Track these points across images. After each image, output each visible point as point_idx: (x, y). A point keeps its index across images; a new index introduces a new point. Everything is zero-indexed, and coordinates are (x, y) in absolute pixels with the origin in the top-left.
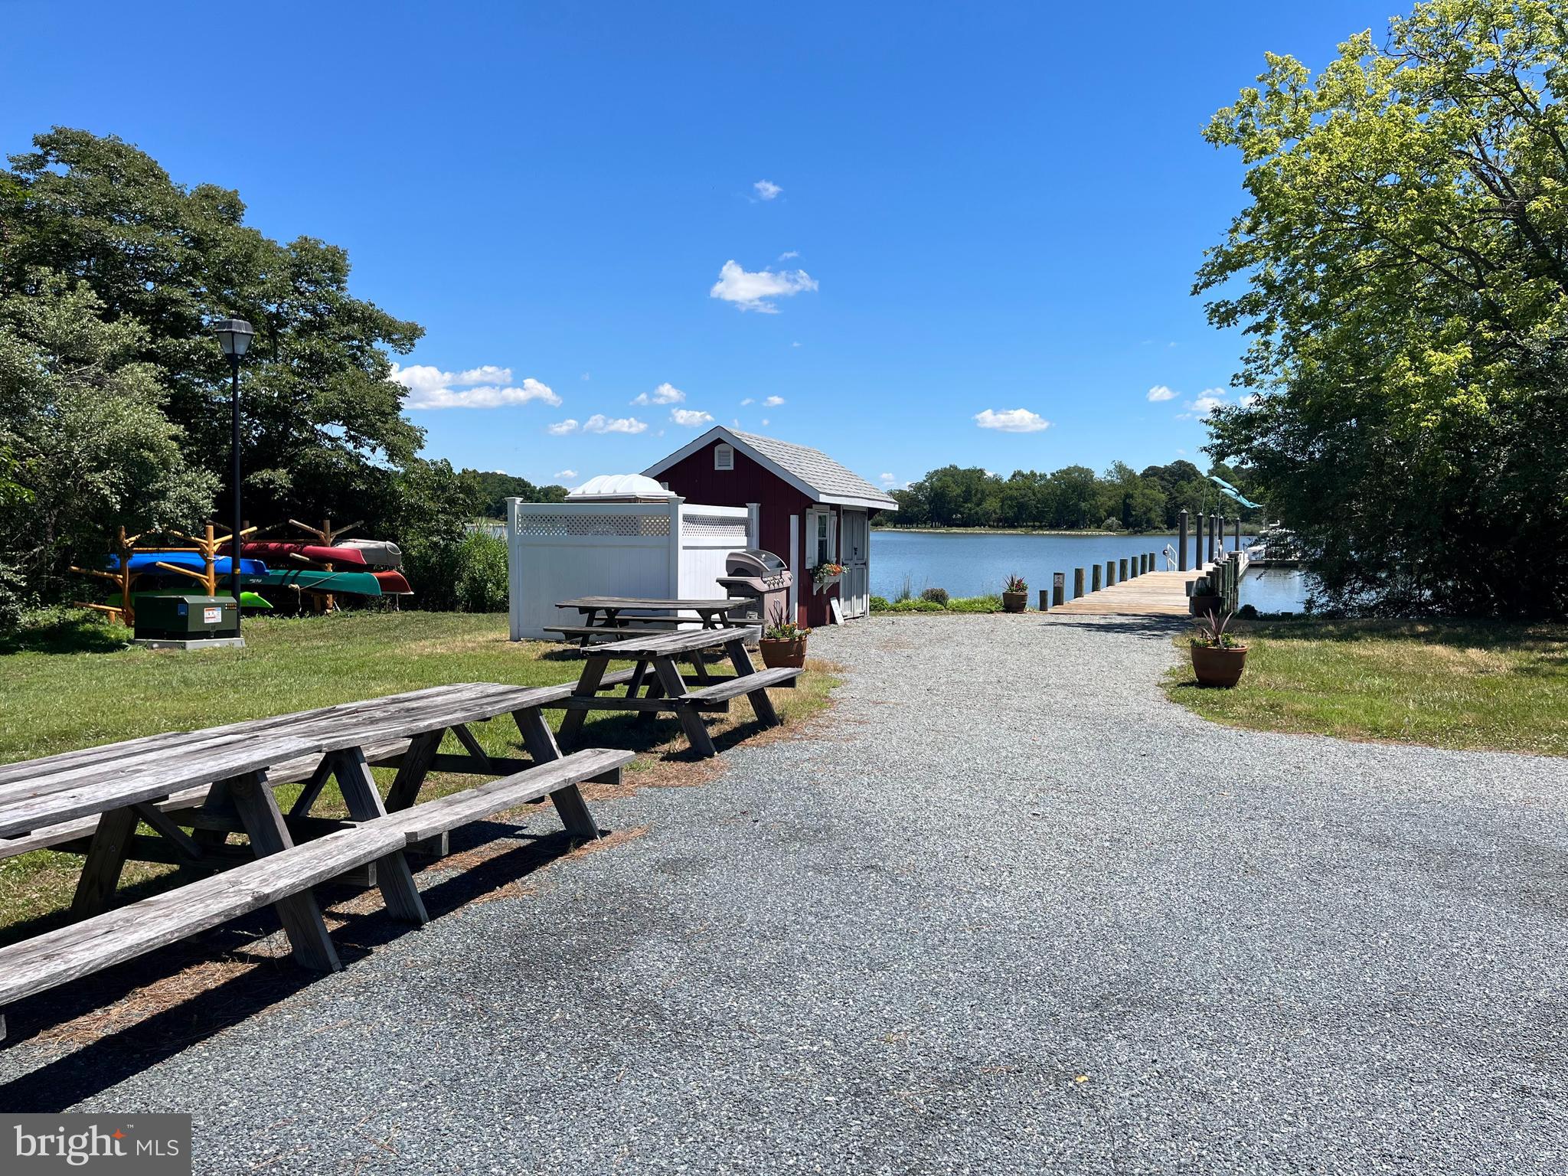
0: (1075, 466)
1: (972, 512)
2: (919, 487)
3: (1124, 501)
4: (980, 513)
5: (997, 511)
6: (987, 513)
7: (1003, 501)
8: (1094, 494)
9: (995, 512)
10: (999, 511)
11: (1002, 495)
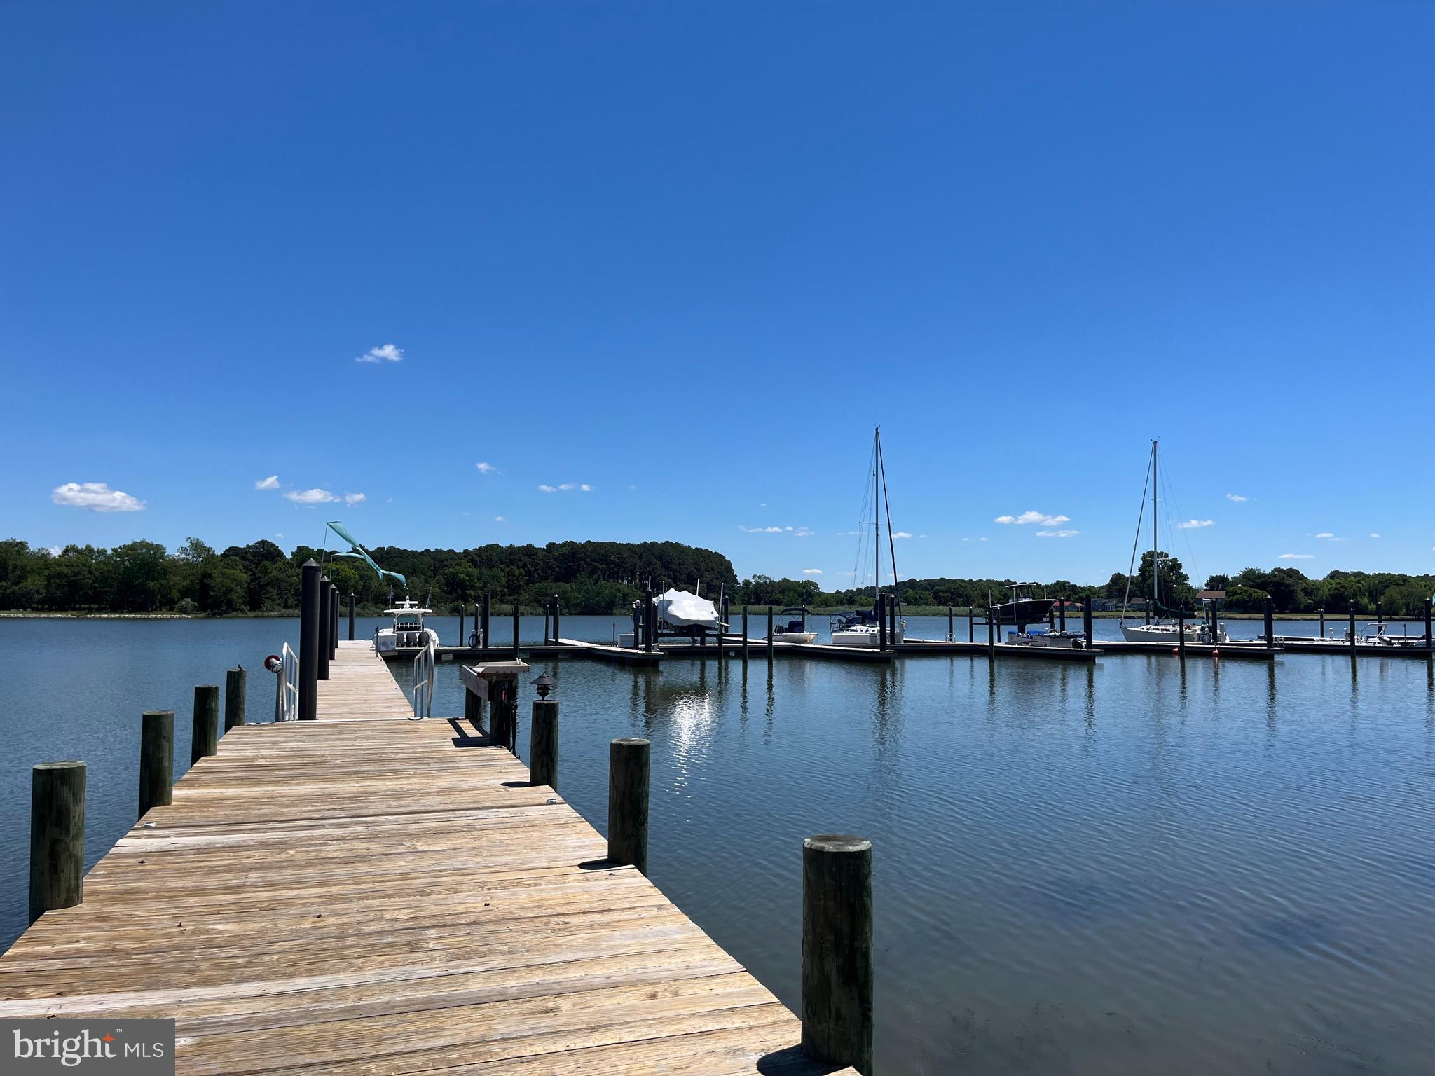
0: (142, 542)
1: (9, 591)
3: (201, 582)
4: (19, 593)
6: (28, 593)
7: (49, 578)
8: (166, 573)
9: (38, 592)
10: (42, 591)
11: (47, 572)
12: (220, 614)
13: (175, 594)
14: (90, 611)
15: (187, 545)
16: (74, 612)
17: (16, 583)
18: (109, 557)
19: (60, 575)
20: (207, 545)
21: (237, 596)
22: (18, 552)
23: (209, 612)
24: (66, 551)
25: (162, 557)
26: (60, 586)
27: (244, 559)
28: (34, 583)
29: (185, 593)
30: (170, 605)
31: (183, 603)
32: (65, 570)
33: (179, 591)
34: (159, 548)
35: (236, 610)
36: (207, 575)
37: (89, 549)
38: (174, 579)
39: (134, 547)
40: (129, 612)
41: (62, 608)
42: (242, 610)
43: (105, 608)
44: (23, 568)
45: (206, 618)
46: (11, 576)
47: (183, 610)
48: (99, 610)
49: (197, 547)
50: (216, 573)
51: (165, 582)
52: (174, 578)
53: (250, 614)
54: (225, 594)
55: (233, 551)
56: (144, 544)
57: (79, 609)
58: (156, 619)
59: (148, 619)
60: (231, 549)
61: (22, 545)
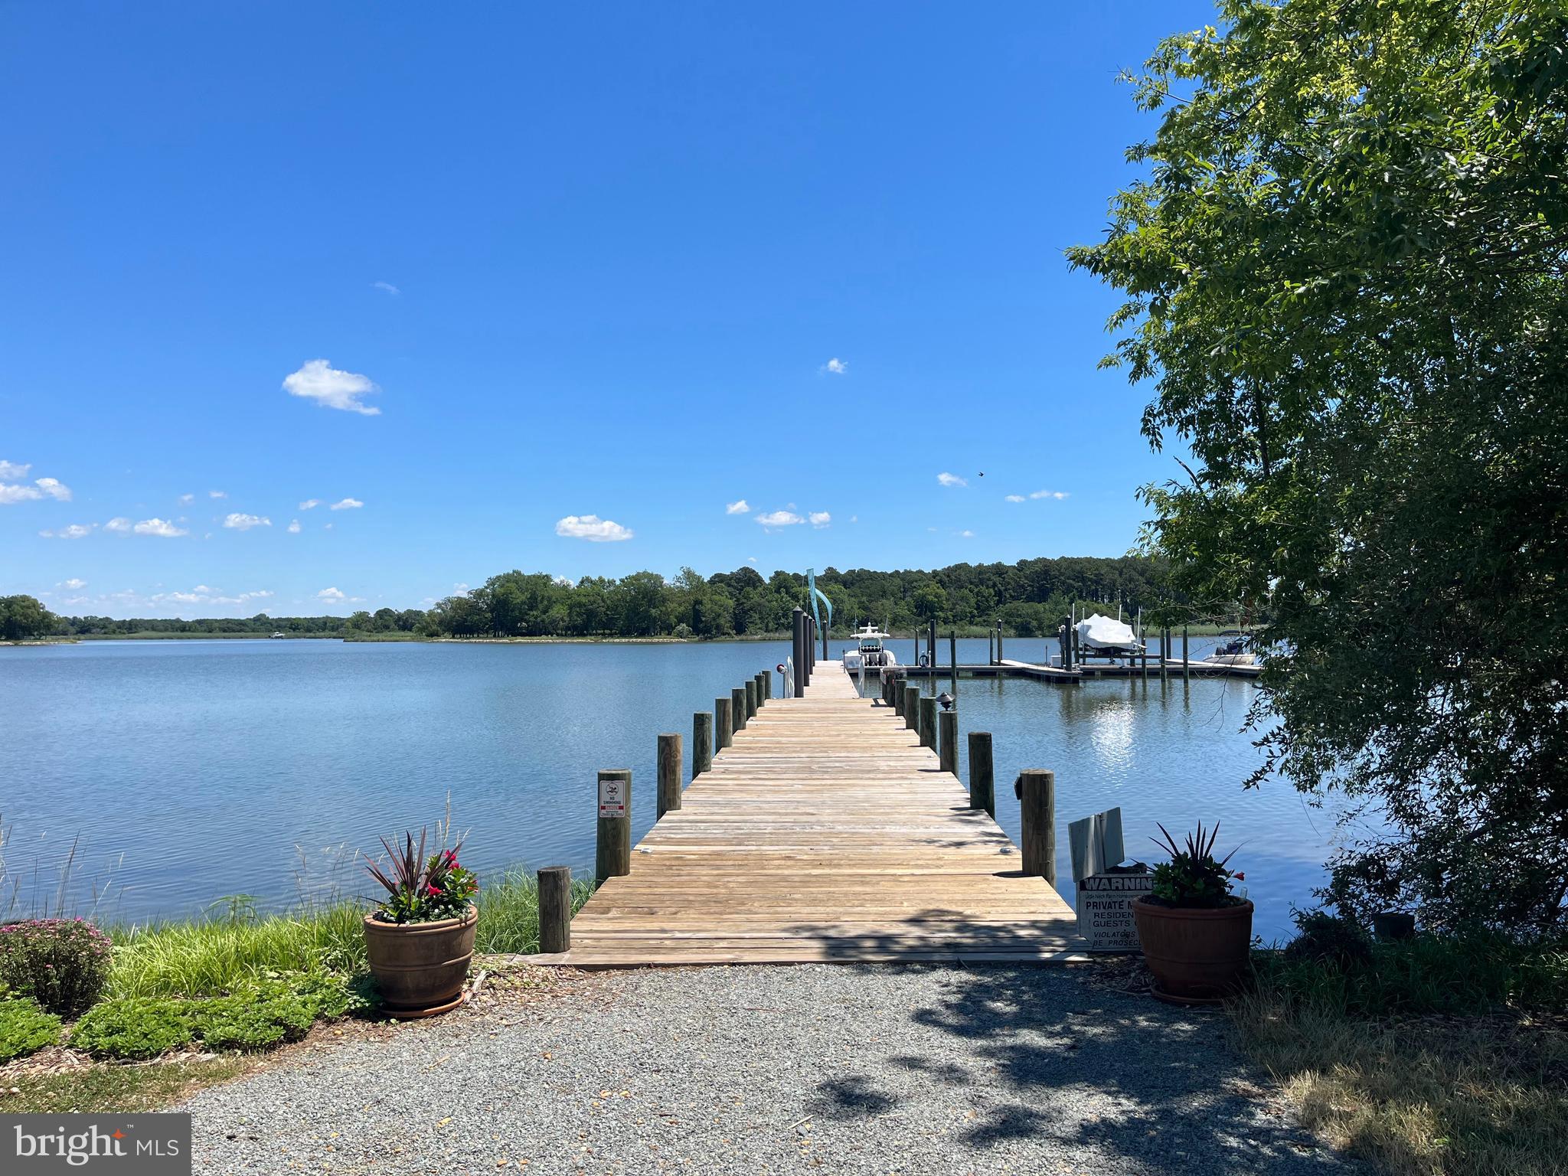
0: (644, 573)
1: (539, 619)
2: (480, 594)
3: (694, 608)
4: (547, 621)
5: (566, 619)
6: (554, 621)
7: (571, 607)
8: (664, 600)
9: (562, 619)
10: (567, 619)
11: (569, 602)
12: (710, 638)
13: (673, 620)
14: (604, 635)
15: (680, 574)
16: (592, 637)
17: (545, 612)
18: (618, 587)
19: (580, 605)
20: (697, 574)
21: (725, 621)
22: (545, 584)
23: (701, 636)
24: (582, 582)
25: (661, 586)
26: (579, 614)
27: (729, 585)
28: (559, 612)
29: (680, 621)
30: (669, 629)
31: (679, 628)
32: (584, 600)
33: (676, 617)
34: (658, 578)
35: (724, 634)
36: (698, 602)
37: (601, 580)
38: (671, 606)
39: (637, 577)
40: (636, 637)
41: (581, 635)
42: (729, 634)
43: (617, 634)
44: (549, 599)
45: (699, 641)
46: (541, 607)
47: (680, 635)
48: (611, 635)
49: (689, 575)
50: (706, 599)
51: (664, 609)
53: (737, 638)
54: (714, 619)
55: (718, 578)
56: (646, 575)
57: (597, 634)
58: (658, 643)
59: (652, 643)
60: (717, 576)
61: (548, 578)
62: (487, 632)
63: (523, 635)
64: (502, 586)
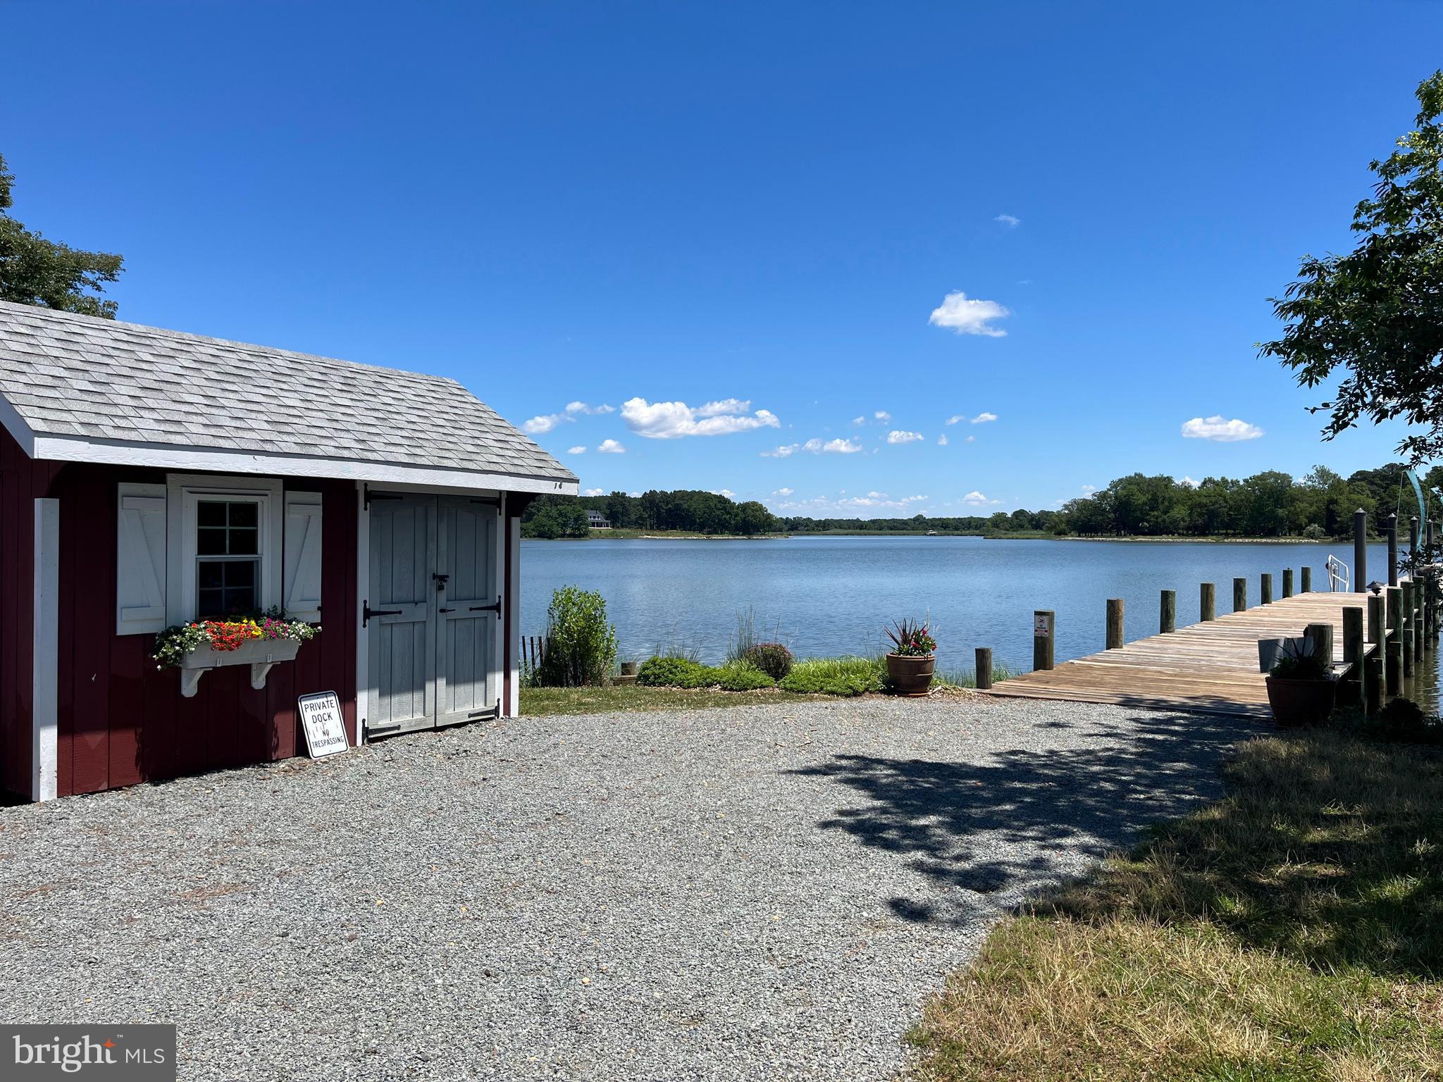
0: (1270, 472)
1: (1160, 520)
2: (1103, 496)
3: (1327, 507)
4: (1168, 521)
5: (1187, 519)
6: (1175, 521)
7: (1191, 509)
8: (1293, 500)
9: (1183, 519)
11: (1190, 503)
12: (1346, 539)
13: (1303, 520)
14: (1227, 536)
15: (1313, 472)
16: (1214, 537)
17: (1166, 512)
18: (1241, 487)
19: (1200, 505)
20: (1333, 472)
22: (1166, 486)
23: (1336, 537)
24: (1204, 483)
25: (1289, 485)
26: (1201, 515)
27: (1372, 483)
28: (1179, 512)
29: (1312, 520)
30: (1298, 530)
31: (1310, 528)
32: (1204, 501)
33: (1307, 517)
34: (1286, 478)
36: (1333, 501)
37: (1224, 480)
39: (1263, 477)
40: (1261, 537)
41: (1203, 534)
42: (1370, 535)
43: (1240, 534)
44: (1170, 500)
45: (1334, 542)
46: (1161, 507)
47: (1312, 536)
48: (1234, 535)
49: (1323, 474)
50: (1342, 499)
51: (1293, 509)
52: (1301, 505)
53: (1378, 539)
54: (1352, 519)
55: (1361, 476)
56: (1272, 474)
57: (1219, 534)
60: (1359, 473)
61: (1169, 479)
62: (1111, 532)
63: (1144, 534)
64: (1124, 488)
